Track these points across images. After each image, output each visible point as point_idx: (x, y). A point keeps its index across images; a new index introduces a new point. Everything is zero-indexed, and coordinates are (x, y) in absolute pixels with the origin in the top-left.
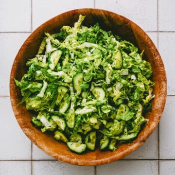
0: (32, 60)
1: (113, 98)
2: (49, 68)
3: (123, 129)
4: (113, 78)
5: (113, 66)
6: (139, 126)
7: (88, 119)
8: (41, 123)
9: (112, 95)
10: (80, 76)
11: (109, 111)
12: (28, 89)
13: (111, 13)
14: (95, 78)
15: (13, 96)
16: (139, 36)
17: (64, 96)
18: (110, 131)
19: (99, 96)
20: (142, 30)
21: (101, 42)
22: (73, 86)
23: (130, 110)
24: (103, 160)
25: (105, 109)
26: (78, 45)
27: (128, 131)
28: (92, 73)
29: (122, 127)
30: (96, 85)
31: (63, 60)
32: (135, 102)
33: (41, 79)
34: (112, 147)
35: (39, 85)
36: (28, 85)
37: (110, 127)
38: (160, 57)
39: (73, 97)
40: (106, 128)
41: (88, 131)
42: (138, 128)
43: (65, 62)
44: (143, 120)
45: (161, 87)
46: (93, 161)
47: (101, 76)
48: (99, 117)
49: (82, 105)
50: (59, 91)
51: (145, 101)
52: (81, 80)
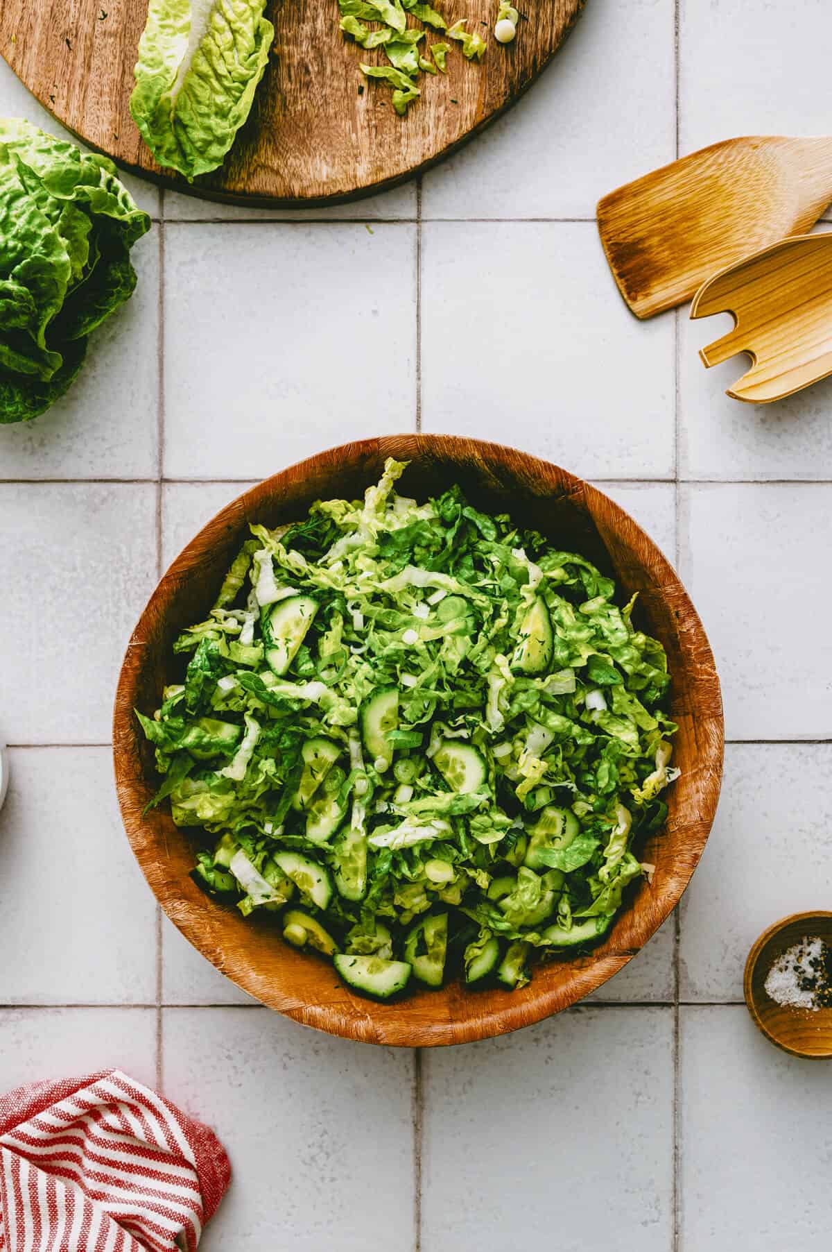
0: (196, 629)
1: (515, 785)
2: (265, 665)
3: (555, 904)
4: (515, 710)
5: (515, 664)
6: (618, 894)
7: (420, 867)
8: (234, 879)
9: (512, 774)
10: (389, 701)
11: (501, 836)
12: (185, 749)
13: (510, 452)
14: (444, 708)
15: (127, 774)
16: (617, 541)
17: (326, 775)
18: (502, 913)
19: (460, 779)
20: (627, 518)
21: (469, 561)
22: (361, 738)
23: (582, 830)
24: (476, 1024)
25: (485, 830)
26: (380, 580)
27: (573, 910)
28: (433, 693)
29: (549, 895)
30: (449, 733)
31: (322, 634)
32: (603, 800)
33: (235, 709)
34: (510, 973)
35: (227, 732)
36: (182, 732)
37: (504, 896)
38: (698, 624)
39: (361, 783)
40: (488, 901)
41: (416, 910)
42: (612, 898)
43: (330, 645)
44: (633, 867)
45: (702, 742)
46: (438, 1028)
47: (469, 699)
48: (463, 859)
49: (397, 811)
50: (308, 756)
51: (639, 795)
52: (391, 717)
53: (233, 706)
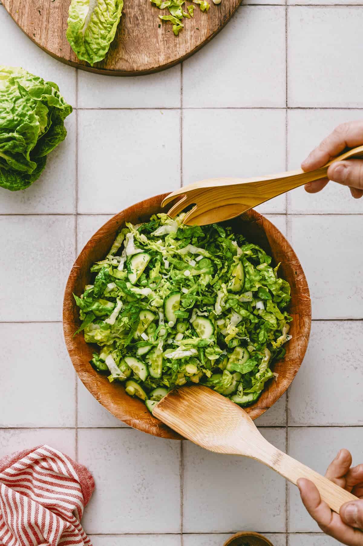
0: (100, 263)
1: (225, 337)
2: (127, 280)
3: (237, 386)
4: (228, 306)
5: (229, 288)
6: (263, 384)
7: (184, 367)
8: (107, 366)
9: (224, 332)
10: (176, 298)
11: (217, 357)
12: (92, 311)
14: (199, 303)
15: (68, 319)
16: (274, 241)
17: (148, 326)
19: (202, 332)
20: (279, 232)
21: (213, 245)
22: (164, 312)
23: (250, 357)
25: (211, 354)
26: (177, 249)
27: (244, 389)
28: (195, 297)
29: (235, 383)
30: (200, 314)
31: (151, 269)
32: (260, 346)
35: (110, 305)
36: (91, 304)
38: (304, 277)
39: (163, 330)
41: (181, 384)
42: (260, 386)
43: (154, 274)
44: (270, 374)
45: (301, 325)
47: (209, 300)
48: (201, 365)
49: (176, 343)
50: (142, 317)
51: (275, 345)
52: (176, 305)
53: (113, 295)
